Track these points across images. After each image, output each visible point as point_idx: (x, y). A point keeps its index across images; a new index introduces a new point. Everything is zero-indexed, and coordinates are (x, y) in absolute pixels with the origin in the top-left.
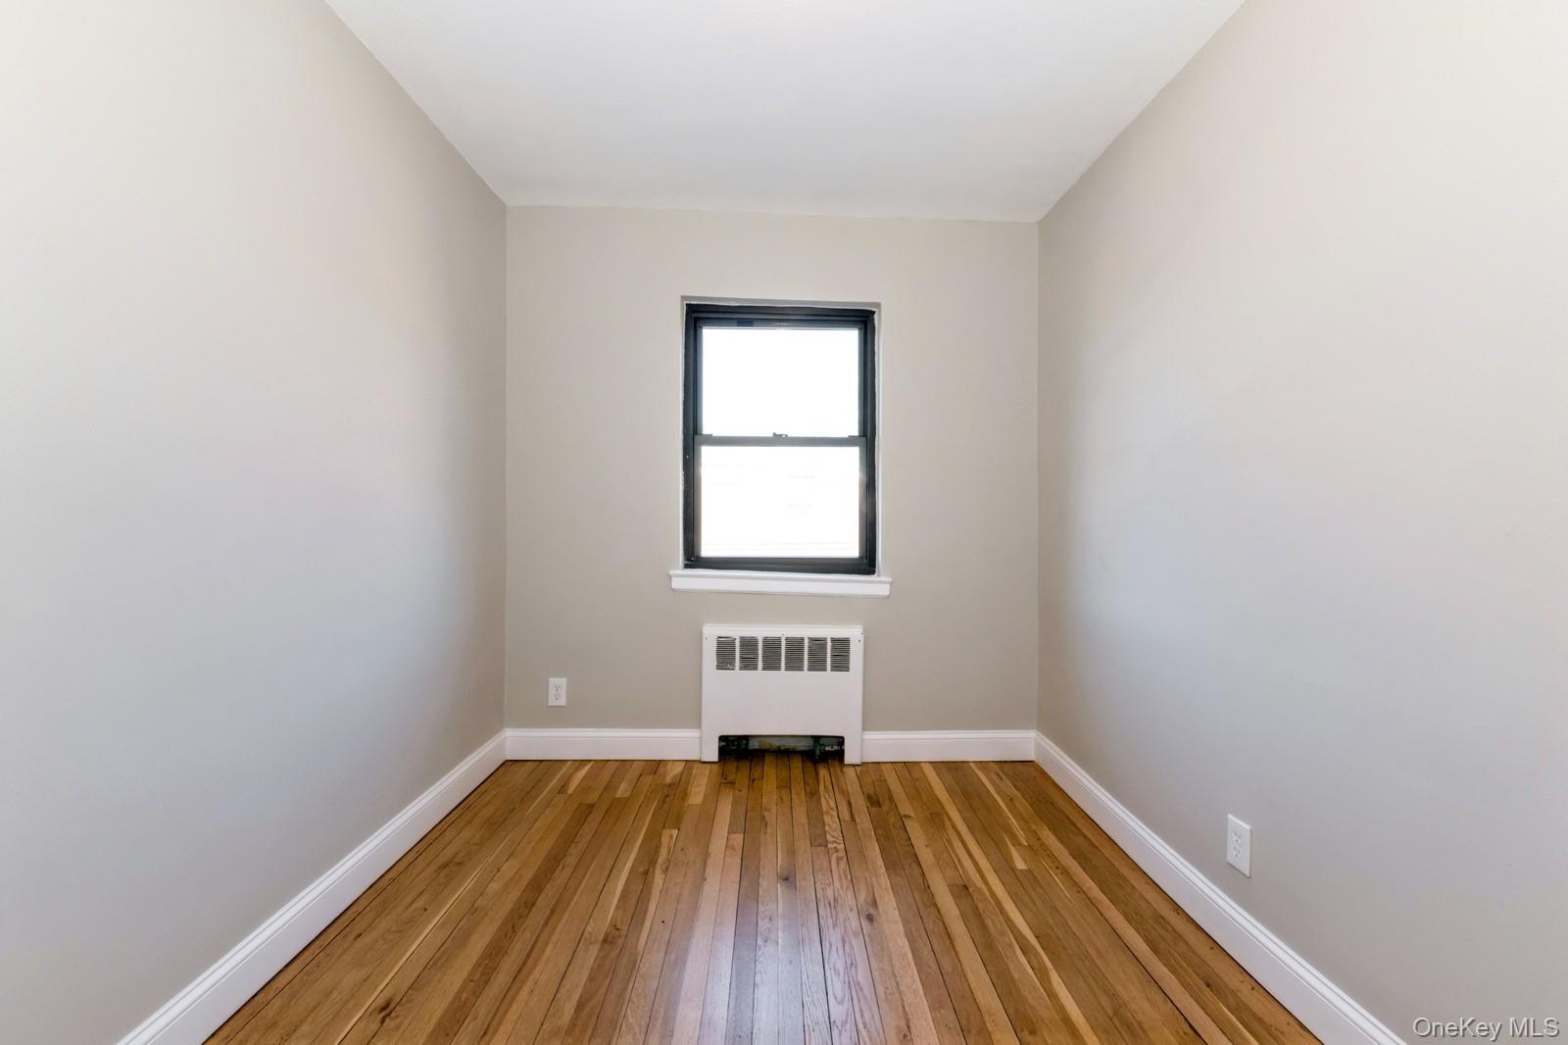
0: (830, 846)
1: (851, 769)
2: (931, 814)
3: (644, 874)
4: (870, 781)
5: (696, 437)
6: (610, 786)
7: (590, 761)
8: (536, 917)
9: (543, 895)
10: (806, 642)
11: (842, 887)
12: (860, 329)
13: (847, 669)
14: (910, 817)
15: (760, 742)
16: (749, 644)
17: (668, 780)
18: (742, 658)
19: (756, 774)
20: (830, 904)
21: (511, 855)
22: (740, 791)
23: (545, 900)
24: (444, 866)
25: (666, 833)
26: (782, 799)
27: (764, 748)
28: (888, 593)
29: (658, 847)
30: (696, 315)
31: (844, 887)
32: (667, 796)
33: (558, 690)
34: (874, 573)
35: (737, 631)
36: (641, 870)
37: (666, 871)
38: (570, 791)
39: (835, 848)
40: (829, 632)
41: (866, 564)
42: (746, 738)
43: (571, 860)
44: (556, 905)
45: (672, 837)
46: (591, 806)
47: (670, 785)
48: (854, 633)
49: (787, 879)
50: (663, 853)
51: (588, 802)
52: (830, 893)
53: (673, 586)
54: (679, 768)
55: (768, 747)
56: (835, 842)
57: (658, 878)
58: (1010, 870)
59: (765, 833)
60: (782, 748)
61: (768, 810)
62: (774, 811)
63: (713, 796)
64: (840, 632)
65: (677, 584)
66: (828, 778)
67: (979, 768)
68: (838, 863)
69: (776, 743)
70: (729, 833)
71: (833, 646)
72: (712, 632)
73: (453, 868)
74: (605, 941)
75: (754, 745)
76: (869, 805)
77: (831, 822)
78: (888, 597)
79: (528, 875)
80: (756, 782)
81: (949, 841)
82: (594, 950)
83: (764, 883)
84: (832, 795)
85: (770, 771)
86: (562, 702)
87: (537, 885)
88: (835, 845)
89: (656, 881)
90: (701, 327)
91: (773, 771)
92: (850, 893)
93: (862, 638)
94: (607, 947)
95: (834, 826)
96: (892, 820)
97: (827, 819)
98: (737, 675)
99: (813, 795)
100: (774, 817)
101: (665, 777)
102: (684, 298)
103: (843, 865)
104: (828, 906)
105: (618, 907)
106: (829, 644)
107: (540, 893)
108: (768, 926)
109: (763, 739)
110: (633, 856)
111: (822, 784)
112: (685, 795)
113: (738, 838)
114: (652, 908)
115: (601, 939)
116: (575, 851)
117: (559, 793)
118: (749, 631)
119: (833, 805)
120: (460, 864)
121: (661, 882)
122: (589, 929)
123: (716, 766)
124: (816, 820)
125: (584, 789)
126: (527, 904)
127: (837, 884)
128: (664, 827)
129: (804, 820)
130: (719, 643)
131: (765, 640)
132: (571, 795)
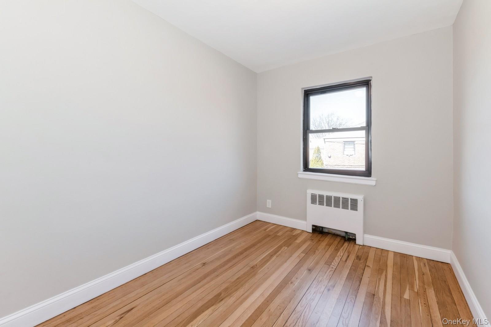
0: (331, 266)
1: (358, 246)
2: (379, 268)
3: (271, 256)
4: (362, 251)
5: (308, 131)
6: (278, 232)
7: (276, 224)
8: (241, 257)
9: (246, 252)
10: (341, 199)
11: (326, 278)
12: (366, 87)
13: (356, 210)
14: (369, 267)
15: (328, 230)
16: (321, 197)
17: (294, 234)
18: (319, 201)
19: (321, 239)
20: (318, 281)
21: (244, 242)
22: (313, 242)
23: (245, 254)
24: (231, 240)
25: (284, 247)
26: (325, 248)
27: (329, 232)
28: (375, 184)
29: (279, 250)
30: (307, 93)
31: (327, 279)
32: (291, 238)
33: (269, 203)
34: (371, 176)
35: (318, 192)
36: (271, 254)
37: (277, 257)
38: (267, 231)
39: (333, 267)
40: (350, 196)
41: (368, 173)
42: (322, 228)
43: (256, 247)
44: (247, 256)
45: (285, 249)
46: (270, 235)
47: (294, 236)
48: (360, 198)
49: (310, 270)
50: (280, 252)
51: (269, 234)
52: (320, 279)
53: (299, 177)
54: (299, 232)
55: (330, 232)
56: (334, 266)
57: (275, 257)
58: (399, 297)
59: (313, 256)
60: (336, 234)
61: (318, 250)
62: (320, 251)
63: (304, 241)
64: (354, 197)
65: (300, 176)
66: (346, 247)
67: (416, 259)
68: (330, 272)
69: (334, 232)
70: (301, 253)
71: (351, 201)
72: (310, 192)
73: (232, 241)
74: (252, 267)
75: (326, 231)
76: (355, 259)
77: (337, 260)
78: (375, 186)
79: (246, 247)
80: (320, 241)
81: (380, 279)
82: (248, 268)
83: (302, 268)
84: (344, 252)
85: (327, 240)
86: (270, 207)
87: (246, 250)
88: (333, 266)
89: (273, 258)
90: (309, 97)
91: (328, 240)
92: (327, 281)
93: (363, 200)
94: (252, 269)
95: (337, 261)
96: (361, 266)
97: (336, 258)
98: (317, 206)
99: (337, 250)
100: (318, 253)
101: (293, 234)
102: (302, 88)
103: (331, 273)
104: (317, 281)
105: (260, 261)
106: (350, 201)
107: (246, 251)
108: (295, 280)
109: (329, 229)
110: (271, 250)
111: (342, 248)
112: (296, 239)
113: (303, 255)
114: (267, 264)
115: (251, 267)
116: (259, 245)
117: (264, 230)
118: (321, 193)
119: (342, 255)
120: (234, 240)
121: (274, 259)
122: (250, 263)
123: (310, 234)
124: (332, 258)
125: (271, 231)
126: (241, 253)
127: (325, 277)
128: (284, 246)
129: (328, 256)
130: (312, 195)
131: (327, 196)
132: (266, 232)
